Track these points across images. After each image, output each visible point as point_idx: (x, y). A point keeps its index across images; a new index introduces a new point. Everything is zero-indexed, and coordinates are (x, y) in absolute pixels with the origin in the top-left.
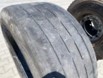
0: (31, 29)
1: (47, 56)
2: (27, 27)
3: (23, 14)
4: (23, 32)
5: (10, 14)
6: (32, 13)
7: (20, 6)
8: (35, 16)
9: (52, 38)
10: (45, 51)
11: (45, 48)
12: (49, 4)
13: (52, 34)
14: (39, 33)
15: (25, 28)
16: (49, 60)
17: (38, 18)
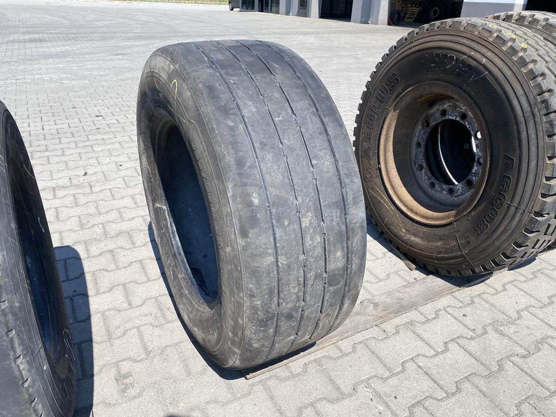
0: (211, 89)
1: (233, 136)
2: (204, 84)
3: (201, 61)
4: (195, 92)
5: (173, 61)
6: (219, 61)
7: (198, 46)
8: (223, 66)
9: (250, 109)
10: (230, 127)
11: (232, 124)
12: (268, 46)
13: (250, 103)
14: (225, 97)
15: (201, 85)
16: (234, 144)
17: (230, 71)
